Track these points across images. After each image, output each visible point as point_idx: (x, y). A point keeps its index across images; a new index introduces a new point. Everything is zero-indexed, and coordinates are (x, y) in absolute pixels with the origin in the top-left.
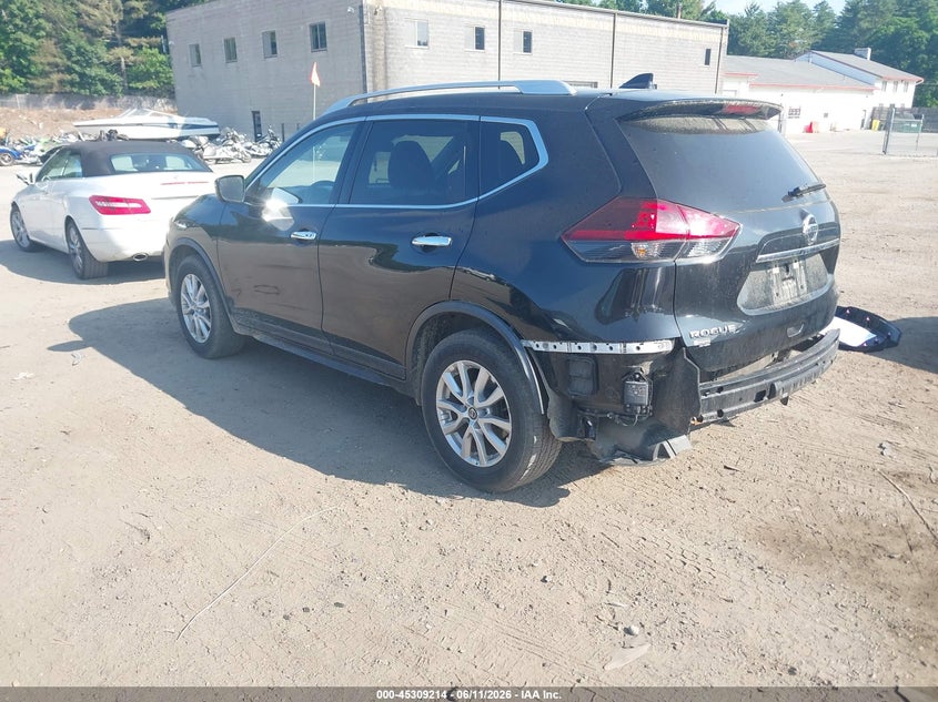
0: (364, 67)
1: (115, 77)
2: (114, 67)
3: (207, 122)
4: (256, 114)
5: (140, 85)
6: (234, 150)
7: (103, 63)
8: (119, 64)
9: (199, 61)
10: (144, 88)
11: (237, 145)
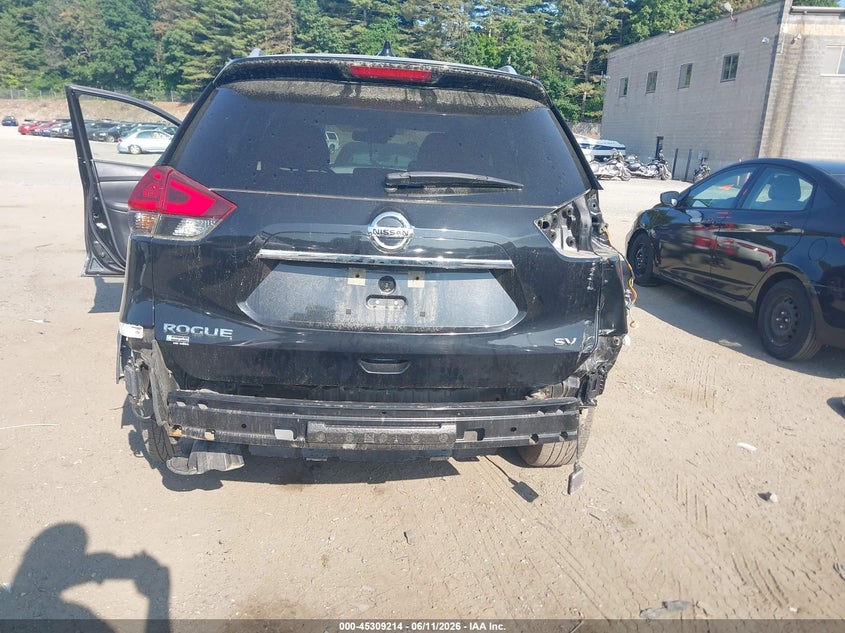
0: (767, 97)
1: (576, 107)
2: (577, 99)
3: (616, 144)
4: (660, 139)
5: (592, 114)
6: (616, 168)
7: (570, 96)
8: (581, 97)
9: (625, 94)
10: (596, 117)
11: (619, 165)
